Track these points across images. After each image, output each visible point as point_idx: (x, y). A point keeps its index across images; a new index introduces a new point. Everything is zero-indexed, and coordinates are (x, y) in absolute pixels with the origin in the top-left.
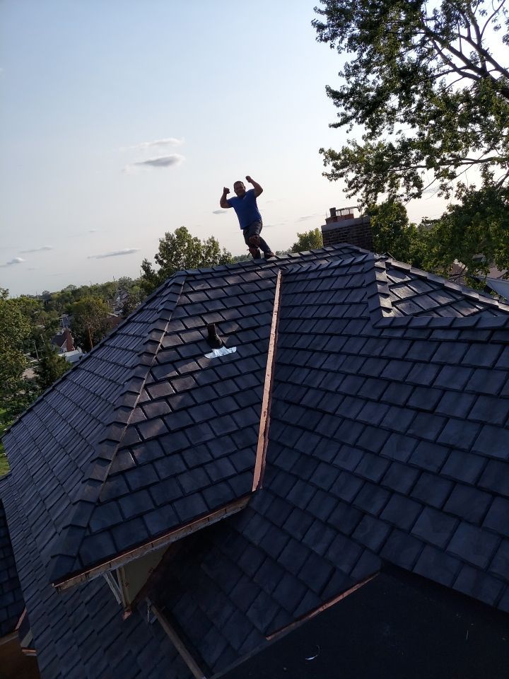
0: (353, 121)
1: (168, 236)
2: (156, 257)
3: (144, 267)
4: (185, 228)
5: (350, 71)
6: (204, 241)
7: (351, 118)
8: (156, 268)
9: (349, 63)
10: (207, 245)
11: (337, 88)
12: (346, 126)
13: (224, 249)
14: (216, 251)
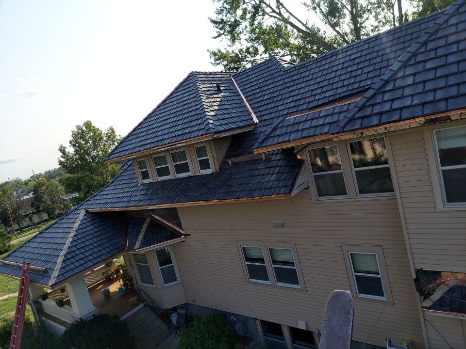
0: (223, 36)
1: (79, 128)
2: (70, 142)
3: (60, 150)
4: (89, 121)
5: (219, 12)
6: (105, 130)
7: (221, 34)
8: (71, 150)
9: (218, 8)
10: (108, 132)
11: (214, 19)
12: (220, 38)
13: (120, 135)
14: (114, 137)
